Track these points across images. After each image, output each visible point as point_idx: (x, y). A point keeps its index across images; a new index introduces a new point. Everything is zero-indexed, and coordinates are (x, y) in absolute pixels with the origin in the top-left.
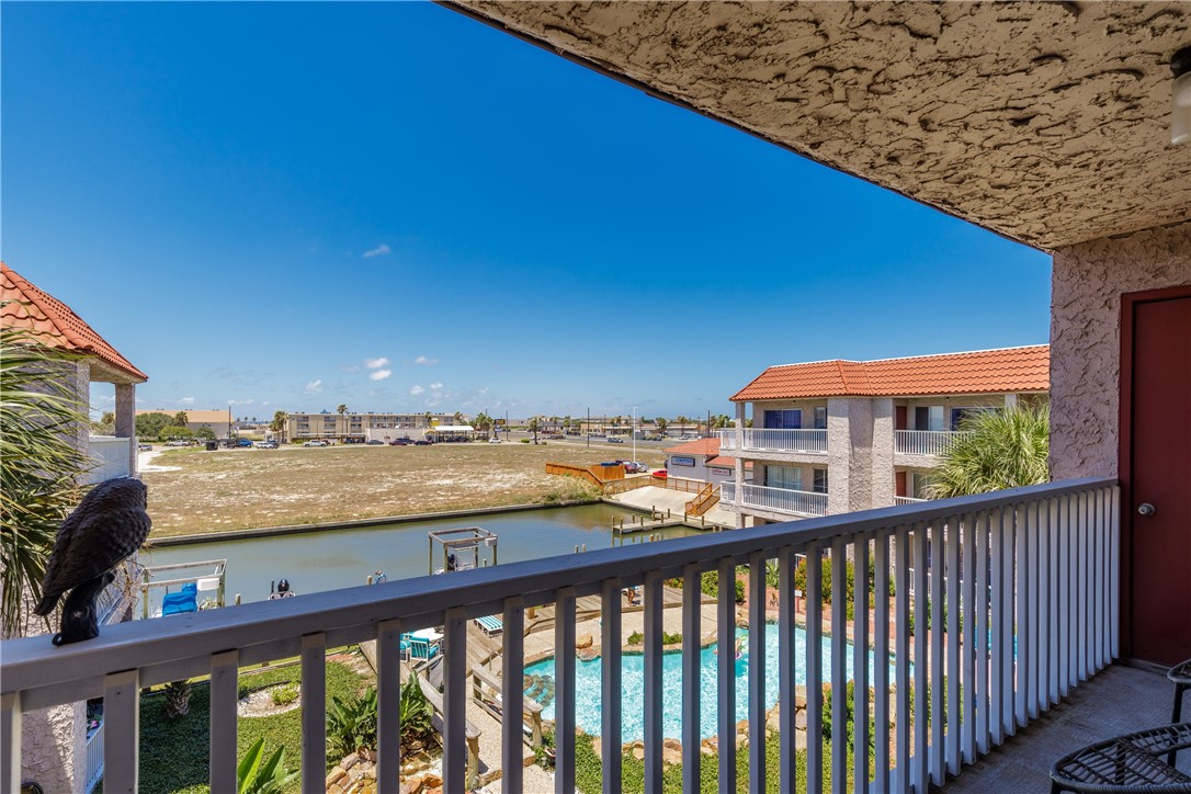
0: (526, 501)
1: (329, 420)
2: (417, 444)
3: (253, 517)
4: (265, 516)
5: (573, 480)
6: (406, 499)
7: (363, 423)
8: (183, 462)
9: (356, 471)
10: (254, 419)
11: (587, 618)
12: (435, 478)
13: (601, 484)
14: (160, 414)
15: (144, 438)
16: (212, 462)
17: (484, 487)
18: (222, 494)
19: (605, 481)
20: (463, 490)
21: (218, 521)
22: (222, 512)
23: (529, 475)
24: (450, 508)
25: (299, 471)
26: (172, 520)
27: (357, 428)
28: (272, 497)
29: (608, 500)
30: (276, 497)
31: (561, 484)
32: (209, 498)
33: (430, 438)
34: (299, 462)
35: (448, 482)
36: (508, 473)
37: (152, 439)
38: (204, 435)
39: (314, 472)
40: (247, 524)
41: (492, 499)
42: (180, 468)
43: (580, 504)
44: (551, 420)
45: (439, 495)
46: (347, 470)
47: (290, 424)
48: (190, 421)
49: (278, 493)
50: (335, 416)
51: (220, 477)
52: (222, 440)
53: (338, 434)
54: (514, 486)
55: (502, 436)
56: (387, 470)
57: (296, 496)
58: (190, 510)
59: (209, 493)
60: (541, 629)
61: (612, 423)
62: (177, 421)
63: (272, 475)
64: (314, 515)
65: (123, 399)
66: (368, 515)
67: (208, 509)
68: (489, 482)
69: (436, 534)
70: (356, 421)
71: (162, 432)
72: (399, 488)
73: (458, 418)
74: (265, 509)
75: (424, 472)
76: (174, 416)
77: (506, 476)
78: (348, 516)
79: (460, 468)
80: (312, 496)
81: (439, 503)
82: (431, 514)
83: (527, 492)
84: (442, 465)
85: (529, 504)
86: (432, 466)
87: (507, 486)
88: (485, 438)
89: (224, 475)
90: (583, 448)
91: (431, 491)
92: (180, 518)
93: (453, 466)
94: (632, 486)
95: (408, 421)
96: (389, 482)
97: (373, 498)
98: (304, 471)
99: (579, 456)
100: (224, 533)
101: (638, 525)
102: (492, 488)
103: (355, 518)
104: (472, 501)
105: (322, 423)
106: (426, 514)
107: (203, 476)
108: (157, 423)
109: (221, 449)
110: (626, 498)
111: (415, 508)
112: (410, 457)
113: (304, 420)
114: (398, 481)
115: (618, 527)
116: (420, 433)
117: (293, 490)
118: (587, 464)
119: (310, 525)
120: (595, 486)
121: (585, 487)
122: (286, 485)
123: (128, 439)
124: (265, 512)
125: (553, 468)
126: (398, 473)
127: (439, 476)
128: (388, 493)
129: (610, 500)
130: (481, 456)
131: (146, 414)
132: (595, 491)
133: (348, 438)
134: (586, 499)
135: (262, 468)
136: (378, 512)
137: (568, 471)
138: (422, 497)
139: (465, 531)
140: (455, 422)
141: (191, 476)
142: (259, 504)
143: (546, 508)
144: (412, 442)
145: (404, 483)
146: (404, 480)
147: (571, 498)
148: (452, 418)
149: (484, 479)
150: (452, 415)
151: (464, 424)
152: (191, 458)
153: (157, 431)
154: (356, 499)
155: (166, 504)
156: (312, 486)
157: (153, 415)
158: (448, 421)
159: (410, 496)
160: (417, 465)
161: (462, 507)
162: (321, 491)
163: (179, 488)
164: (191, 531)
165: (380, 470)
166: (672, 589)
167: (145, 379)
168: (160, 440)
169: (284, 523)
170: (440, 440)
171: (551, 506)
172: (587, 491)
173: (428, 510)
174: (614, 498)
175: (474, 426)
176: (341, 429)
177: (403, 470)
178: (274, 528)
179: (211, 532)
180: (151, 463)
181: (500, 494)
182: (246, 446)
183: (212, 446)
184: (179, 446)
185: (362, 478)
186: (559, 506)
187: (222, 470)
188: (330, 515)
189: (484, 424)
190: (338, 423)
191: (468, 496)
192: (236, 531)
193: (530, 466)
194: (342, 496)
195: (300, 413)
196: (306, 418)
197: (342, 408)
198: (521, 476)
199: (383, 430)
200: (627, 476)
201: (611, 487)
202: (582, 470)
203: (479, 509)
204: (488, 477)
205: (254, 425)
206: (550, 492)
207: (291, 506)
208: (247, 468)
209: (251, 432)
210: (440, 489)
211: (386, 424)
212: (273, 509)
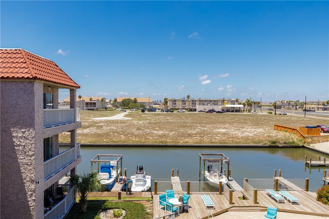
0: (260, 143)
1: (184, 101)
2: (217, 112)
3: (145, 139)
4: (149, 139)
5: (288, 134)
6: (203, 137)
7: (197, 103)
8: (133, 116)
9: (188, 123)
10: (160, 101)
11: (262, 210)
12: (219, 128)
13: (304, 137)
14: (130, 99)
15: (125, 107)
16: (141, 117)
17: (239, 134)
18: (138, 129)
19: (307, 136)
20: (229, 135)
21: (134, 139)
22: (136, 136)
23: (265, 130)
24: (221, 143)
25: (167, 122)
26: (121, 138)
27: (194, 105)
28: (154, 132)
29: (307, 146)
30: (155, 132)
31: (281, 136)
32: (134, 131)
33: (223, 110)
34: (168, 118)
35: (224, 130)
36: (255, 128)
37: (127, 108)
38: (142, 107)
39: (172, 123)
40: (143, 141)
41: (242, 140)
42: (131, 119)
43: (290, 147)
44: (287, 102)
45: (218, 136)
46: (184, 123)
47: (170, 103)
48: (138, 101)
49: (156, 130)
50: (186, 100)
51: (141, 123)
52: (147, 109)
53: (187, 107)
54: (255, 135)
55: (258, 110)
56: (199, 123)
57: (161, 132)
58: (127, 134)
59: (134, 128)
60: (235, 210)
61: (323, 104)
62: (134, 101)
63: (157, 123)
64: (166, 141)
65: (72, 95)
66: (186, 142)
67: (132, 134)
68: (243, 132)
69: (203, 155)
70: (194, 102)
71: (129, 105)
72: (201, 132)
73: (237, 101)
74: (150, 136)
75: (215, 125)
76: (133, 100)
77: (253, 130)
78: (178, 142)
79: (232, 124)
80: (167, 132)
81: (217, 140)
82: (213, 144)
83: (261, 138)
84: (223, 123)
85: (261, 144)
86: (219, 123)
87: (251, 135)
88: (249, 111)
89: (142, 122)
90: (302, 117)
91: (214, 134)
92: (123, 137)
93: (229, 123)
94: (324, 140)
95: (215, 102)
96: (199, 129)
97: (190, 135)
98: (168, 122)
99: (297, 122)
100: (135, 144)
101: (322, 163)
102: (244, 135)
103: (181, 143)
104: (232, 140)
105: (181, 103)
106: (210, 145)
107: (135, 122)
108: (128, 102)
109: (146, 112)
110: (318, 146)
111: (206, 141)
112: (211, 119)
113: (174, 101)
114: (203, 128)
115: (309, 162)
116: (218, 108)
117: (162, 130)
118: (297, 126)
119: (164, 144)
120: (301, 138)
121: (295, 138)
122: (160, 128)
123: (73, 109)
124: (149, 137)
125: (278, 127)
126: (204, 125)
127: (221, 127)
128: (196, 134)
129: (309, 147)
130: (245, 119)
131: (125, 99)
132: (300, 141)
133: (190, 109)
134: (294, 145)
135: (154, 120)
136: (190, 141)
137: (286, 129)
138: (210, 137)
139: (216, 155)
140: (236, 103)
141: (132, 122)
142: (149, 134)
143: (270, 147)
144: (215, 111)
145: (204, 130)
146: (205, 129)
147: (285, 143)
148: (235, 101)
149: (241, 130)
150: (235, 100)
151: (240, 104)
152: (135, 115)
153: (128, 104)
154: (183, 135)
155: (121, 132)
156: (168, 128)
157: (128, 99)
158: (233, 102)
159: (205, 136)
160: (213, 122)
161: (227, 143)
162: (171, 131)
163: (127, 126)
164: (125, 142)
165: (196, 123)
166: (323, 205)
167: (79, 87)
168: (130, 108)
169: (155, 142)
170: (228, 111)
171: (273, 147)
172: (295, 140)
173: (211, 143)
174: (311, 146)
175: (244, 105)
176: (188, 105)
177: (206, 124)
178: (152, 144)
179: (131, 143)
180: (124, 117)
181: (247, 138)
182: (154, 111)
183: (143, 111)
184: (134, 111)
185: (189, 127)
186: (278, 147)
187: (142, 120)
188: (172, 141)
189: (249, 104)
190: (187, 103)
191: (231, 138)
192: (139, 144)
193: (267, 125)
194: (178, 133)
195: (173, 99)
196: (175, 101)
197: (188, 97)
198: (261, 130)
199: (204, 106)
200: (322, 134)
201: (310, 140)
202: (293, 129)
203: (235, 145)
204: (244, 129)
205: (160, 103)
206: (274, 139)
207: (159, 136)
208: (150, 120)
209: (158, 106)
210: (219, 134)
211: (206, 103)
212: (152, 137)
